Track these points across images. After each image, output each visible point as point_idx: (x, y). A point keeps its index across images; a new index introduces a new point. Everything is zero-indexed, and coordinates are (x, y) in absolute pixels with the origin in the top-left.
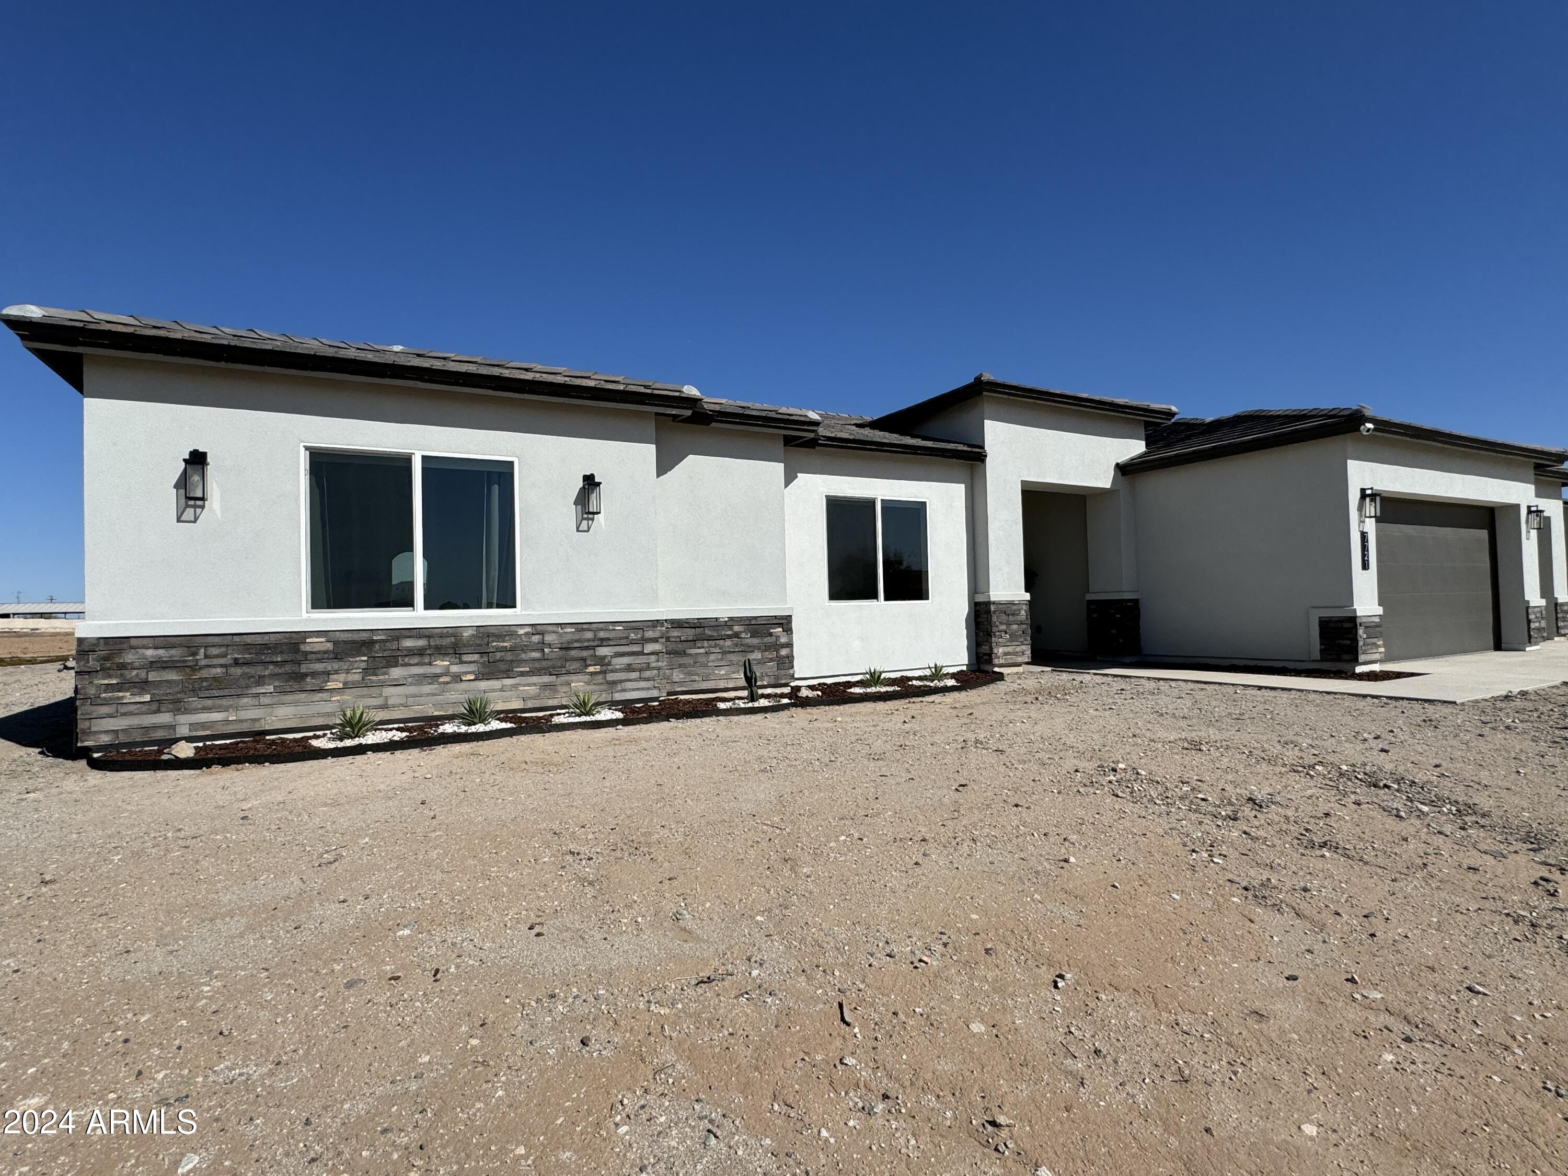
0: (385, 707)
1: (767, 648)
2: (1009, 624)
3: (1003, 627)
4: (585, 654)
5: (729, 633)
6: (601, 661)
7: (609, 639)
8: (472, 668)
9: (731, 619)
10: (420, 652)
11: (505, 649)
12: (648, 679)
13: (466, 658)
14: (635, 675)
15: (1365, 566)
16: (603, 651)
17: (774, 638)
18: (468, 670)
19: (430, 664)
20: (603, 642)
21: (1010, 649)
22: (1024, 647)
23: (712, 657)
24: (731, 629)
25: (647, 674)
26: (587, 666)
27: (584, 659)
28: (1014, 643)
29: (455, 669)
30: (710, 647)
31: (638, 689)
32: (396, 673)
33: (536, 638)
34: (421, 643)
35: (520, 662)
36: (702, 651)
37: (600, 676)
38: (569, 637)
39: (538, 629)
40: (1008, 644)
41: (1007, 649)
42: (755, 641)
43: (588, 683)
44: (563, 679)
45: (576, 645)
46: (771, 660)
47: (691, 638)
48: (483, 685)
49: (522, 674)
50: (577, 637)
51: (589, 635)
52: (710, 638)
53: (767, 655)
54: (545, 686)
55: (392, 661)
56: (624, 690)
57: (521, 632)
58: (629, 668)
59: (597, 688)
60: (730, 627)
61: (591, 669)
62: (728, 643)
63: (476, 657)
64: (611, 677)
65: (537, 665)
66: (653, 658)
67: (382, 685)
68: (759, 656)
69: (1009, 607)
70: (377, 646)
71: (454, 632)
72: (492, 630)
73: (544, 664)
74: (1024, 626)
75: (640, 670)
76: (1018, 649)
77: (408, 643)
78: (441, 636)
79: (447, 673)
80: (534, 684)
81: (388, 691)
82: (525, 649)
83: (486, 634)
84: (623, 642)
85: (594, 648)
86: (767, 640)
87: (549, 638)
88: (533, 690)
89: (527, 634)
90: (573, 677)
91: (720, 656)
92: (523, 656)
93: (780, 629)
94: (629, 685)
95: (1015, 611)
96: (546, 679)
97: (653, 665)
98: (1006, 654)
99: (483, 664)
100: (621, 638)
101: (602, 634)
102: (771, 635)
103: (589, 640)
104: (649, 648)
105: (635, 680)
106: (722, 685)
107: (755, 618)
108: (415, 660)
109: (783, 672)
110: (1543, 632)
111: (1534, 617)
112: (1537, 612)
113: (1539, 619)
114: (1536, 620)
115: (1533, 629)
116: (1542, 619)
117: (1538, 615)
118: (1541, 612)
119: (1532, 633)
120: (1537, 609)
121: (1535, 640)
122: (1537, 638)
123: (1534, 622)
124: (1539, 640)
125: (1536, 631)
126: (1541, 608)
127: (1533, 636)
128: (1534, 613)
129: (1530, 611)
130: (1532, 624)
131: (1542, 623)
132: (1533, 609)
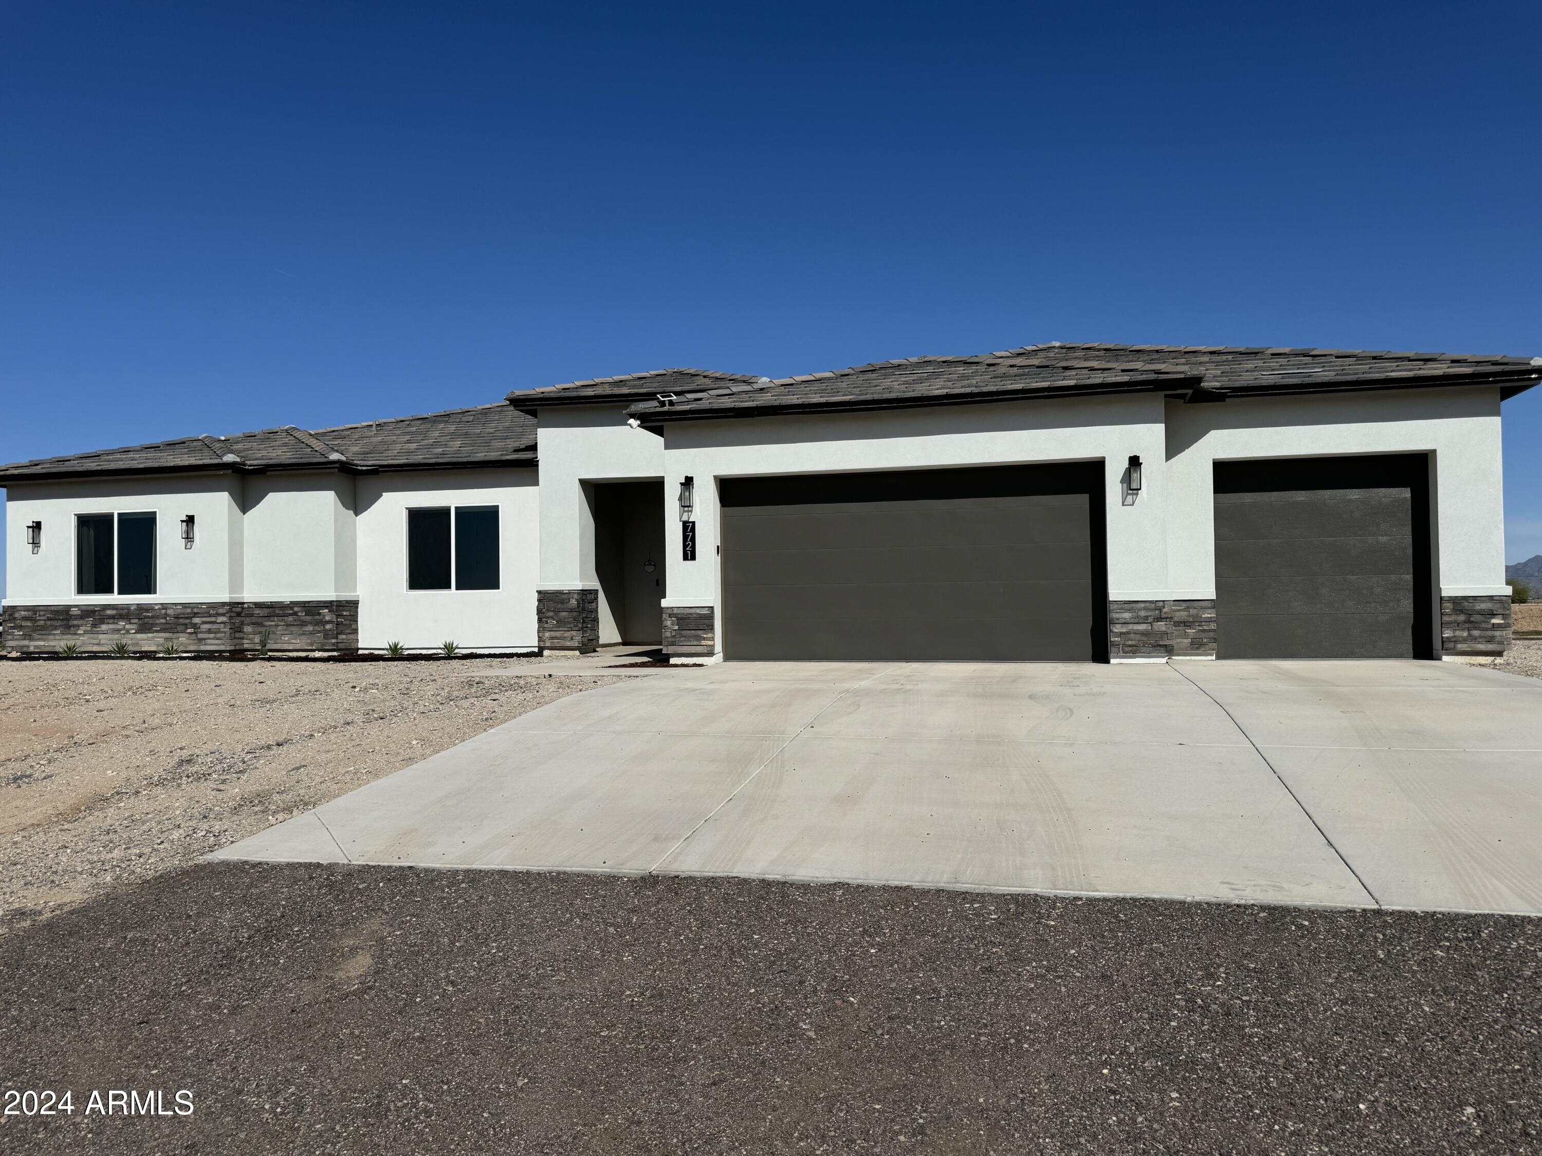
0: (99, 644)
1: (317, 623)
2: (557, 612)
3: (551, 614)
4: (187, 621)
5: (291, 612)
6: (195, 626)
7: (198, 613)
8: (134, 626)
9: (292, 602)
10: (112, 617)
11: (148, 617)
12: (218, 639)
13: (133, 621)
14: (212, 636)
15: (689, 553)
16: (196, 620)
17: (321, 617)
18: (132, 627)
19: (117, 623)
20: (195, 615)
21: (558, 634)
22: (574, 633)
23: (280, 628)
24: (293, 610)
25: (219, 635)
26: (187, 628)
27: (186, 625)
28: (561, 629)
29: (127, 627)
30: (278, 621)
31: (214, 644)
32: (104, 627)
33: (163, 611)
34: (114, 612)
35: (156, 625)
36: (273, 623)
37: (194, 635)
38: (179, 611)
39: (164, 606)
40: (555, 629)
41: (554, 634)
42: (308, 618)
43: (188, 639)
44: (175, 635)
45: (182, 616)
46: (319, 632)
47: (266, 615)
48: (139, 636)
49: (157, 631)
50: (183, 611)
51: (189, 610)
52: (278, 615)
53: (317, 628)
54: (166, 639)
55: (102, 621)
56: (206, 644)
57: (156, 608)
58: (209, 631)
59: (192, 642)
60: (292, 608)
61: (189, 631)
62: (290, 619)
63: (136, 621)
64: (200, 636)
65: (164, 626)
66: (222, 625)
67: (98, 633)
68: (311, 629)
69: (557, 596)
70: (97, 613)
71: (127, 607)
72: (144, 607)
73: (167, 626)
74: (575, 614)
75: (215, 633)
76: (567, 634)
77: (109, 612)
78: (123, 609)
79: (124, 629)
80: (161, 637)
81: (101, 636)
82: (158, 617)
83: (141, 608)
84: (206, 615)
85: (191, 618)
86: (317, 617)
87: (170, 612)
88: (161, 640)
89: (159, 609)
90: (181, 635)
91: (285, 627)
92: (158, 621)
93: (327, 611)
94: (209, 641)
95: (563, 599)
96: (167, 635)
97: (222, 630)
98: (552, 638)
99: (140, 624)
100: (205, 613)
101: (195, 610)
102: (319, 614)
103: (188, 614)
104: (221, 619)
105: (212, 639)
106: (286, 647)
107: (309, 602)
108: (111, 621)
109: (326, 641)
110: (1161, 638)
111: (1127, 615)
112: (1140, 610)
113: (1150, 620)
114: (1136, 621)
115: (1121, 633)
116: (1159, 619)
117: (1143, 613)
118: (1160, 610)
119: (1116, 639)
120: (1143, 605)
121: (1127, 649)
122: (1135, 646)
123: (1125, 623)
124: (1145, 649)
125: (1132, 635)
126: (1161, 604)
127: (1122, 642)
128: (1129, 610)
129: (1112, 607)
130: (1118, 626)
131: (1161, 626)
132: (1126, 605)
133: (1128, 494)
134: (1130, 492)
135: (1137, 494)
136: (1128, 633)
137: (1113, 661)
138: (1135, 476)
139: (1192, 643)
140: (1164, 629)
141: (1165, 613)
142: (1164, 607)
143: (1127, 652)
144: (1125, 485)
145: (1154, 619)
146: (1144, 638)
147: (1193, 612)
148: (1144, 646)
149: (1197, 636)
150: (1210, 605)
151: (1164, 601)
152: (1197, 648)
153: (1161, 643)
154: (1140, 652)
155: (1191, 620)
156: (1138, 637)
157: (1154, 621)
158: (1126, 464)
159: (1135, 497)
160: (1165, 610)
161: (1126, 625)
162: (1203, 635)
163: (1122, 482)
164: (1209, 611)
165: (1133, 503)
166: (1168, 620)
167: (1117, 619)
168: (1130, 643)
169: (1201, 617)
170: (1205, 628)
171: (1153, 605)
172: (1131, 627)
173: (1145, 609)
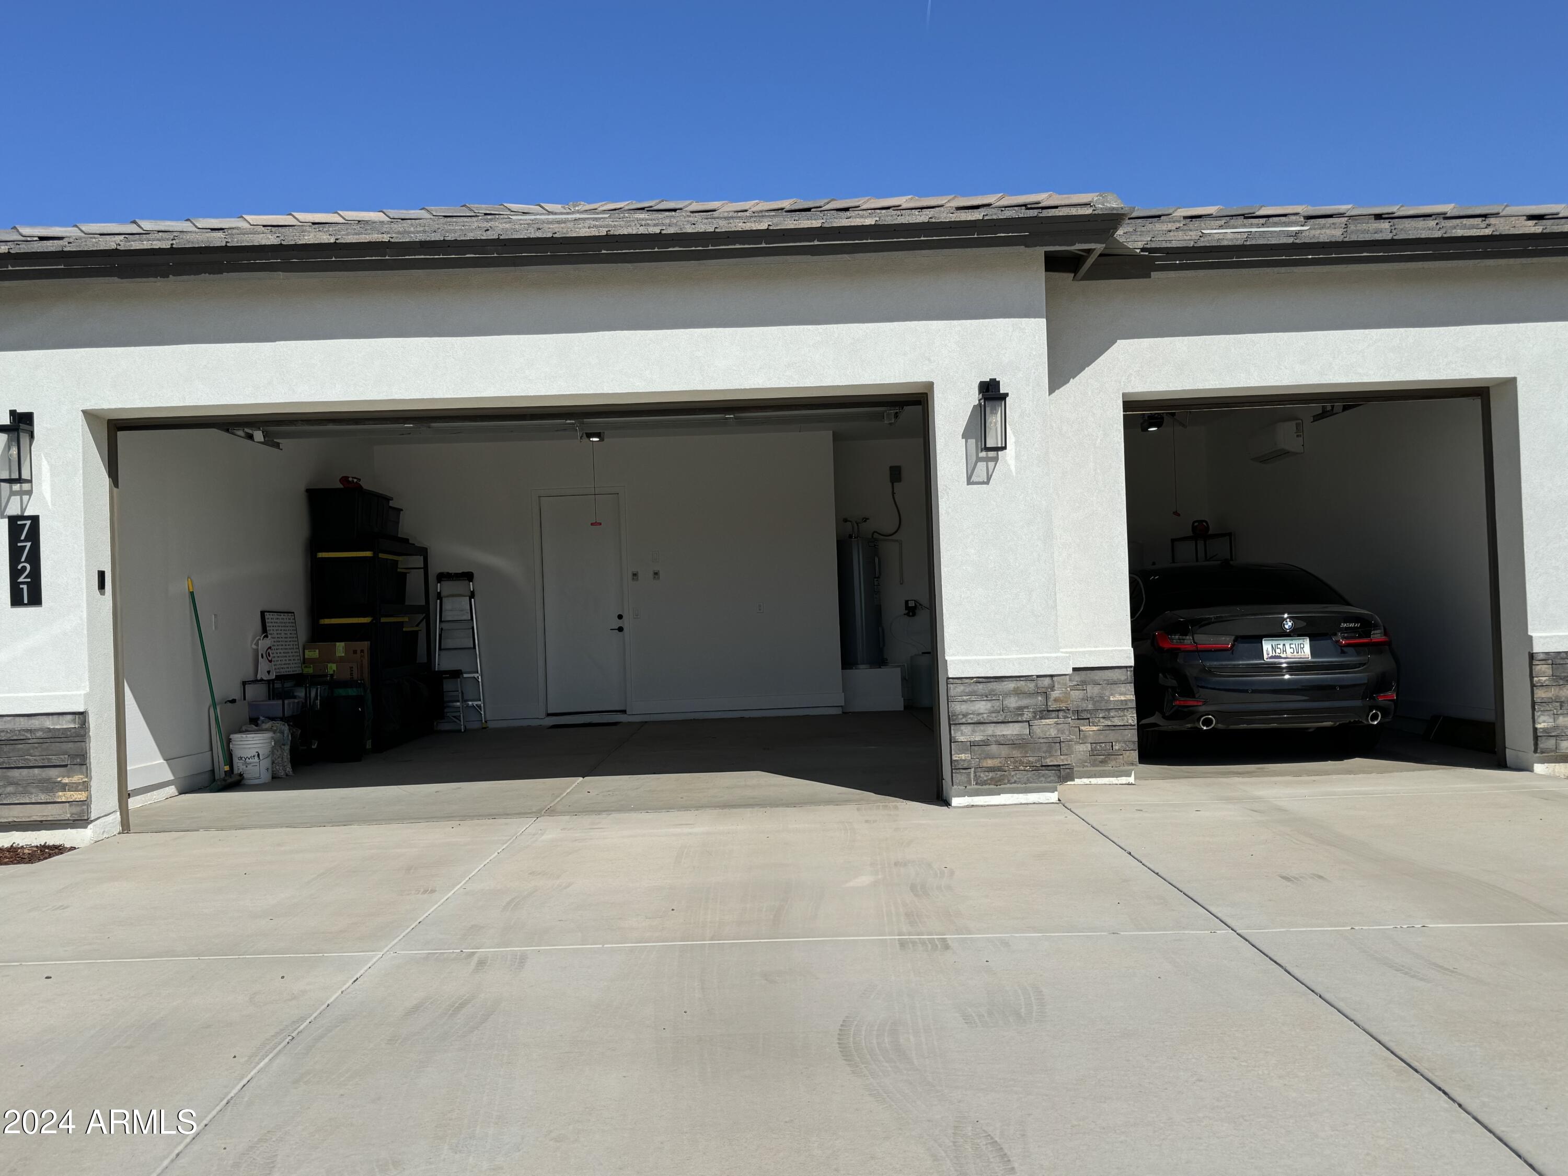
110: (1049, 751)
111: (982, 707)
112: (1007, 694)
113: (1027, 715)
114: (1001, 719)
115: (973, 744)
116: (1045, 713)
117: (1012, 702)
118: (1046, 695)
119: (963, 756)
120: (1011, 685)
121: (984, 776)
122: (999, 769)
123: (980, 723)
124: (1018, 776)
125: (994, 748)
126: (1047, 681)
127: (974, 763)
128: (986, 696)
129: (955, 690)
130: (966, 729)
131: (1047, 727)
132: (980, 686)
133: (979, 459)
134: (983, 454)
135: (996, 459)
136: (985, 743)
137: (956, 801)
138: (994, 420)
139: (1093, 753)
140: (1053, 732)
141: (1056, 700)
142: (1052, 688)
143: (985, 783)
144: (972, 442)
145: (1035, 713)
146: (1016, 753)
147: (1093, 690)
148: (1016, 769)
149: (1102, 738)
150: (1123, 678)
151: (1052, 676)
152: (1101, 762)
153: (1049, 762)
154: (1009, 782)
155: (1090, 707)
156: (1005, 751)
157: (1035, 718)
158: (974, 397)
159: (991, 464)
160: (1055, 694)
161: (982, 727)
162: (1112, 736)
163: (966, 435)
164: (1123, 688)
165: (989, 478)
166: (1061, 714)
167: (965, 716)
168: (990, 763)
169: (1108, 701)
170: (1117, 721)
171: (1031, 686)
172: (990, 730)
173: (1017, 692)
